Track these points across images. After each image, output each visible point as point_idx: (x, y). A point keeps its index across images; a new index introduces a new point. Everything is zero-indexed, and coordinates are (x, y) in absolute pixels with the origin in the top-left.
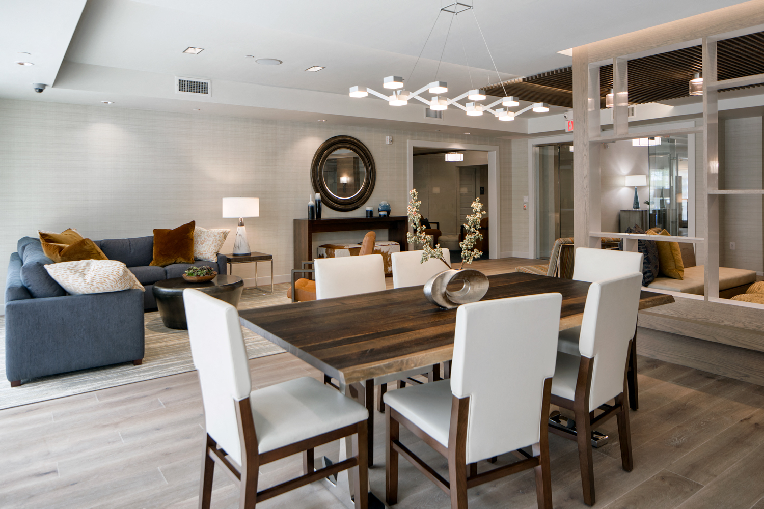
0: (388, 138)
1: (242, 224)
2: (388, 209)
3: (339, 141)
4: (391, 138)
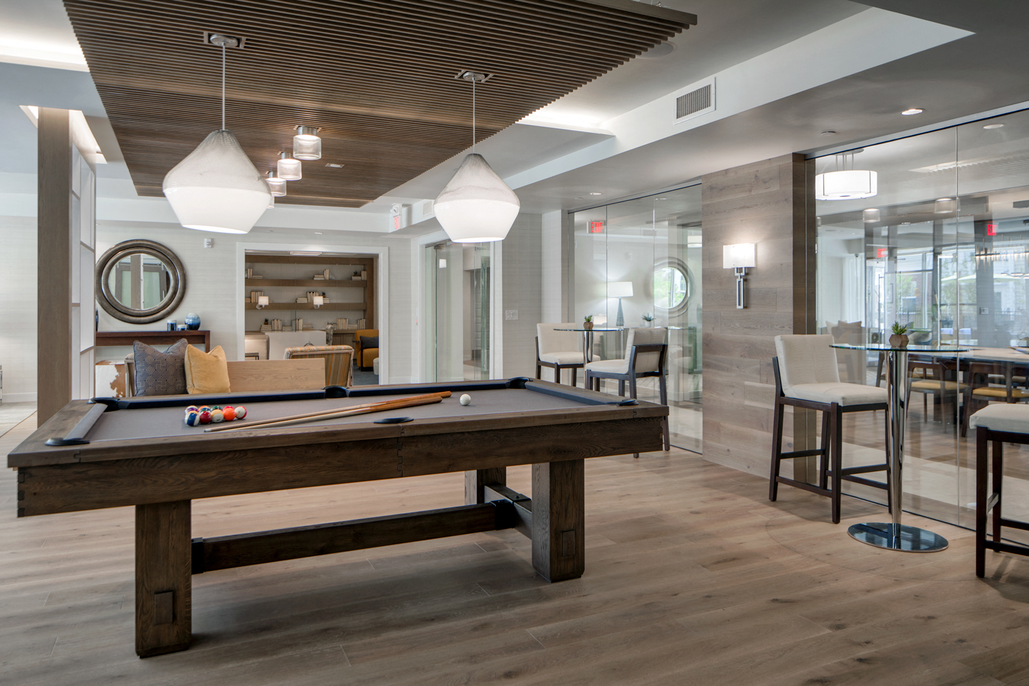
2: (196, 322)
3: (130, 245)
4: (210, 240)
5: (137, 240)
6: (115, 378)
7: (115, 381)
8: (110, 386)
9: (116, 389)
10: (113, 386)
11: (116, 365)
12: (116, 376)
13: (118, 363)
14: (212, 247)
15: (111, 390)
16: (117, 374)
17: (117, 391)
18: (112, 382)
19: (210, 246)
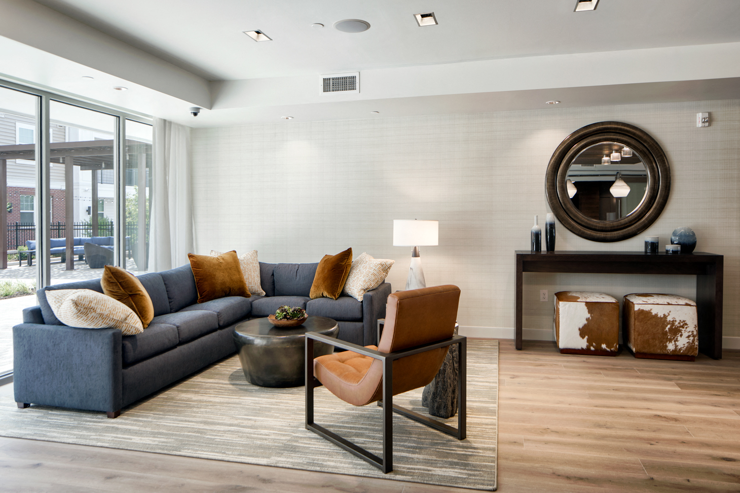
0: (700, 116)
1: (416, 255)
2: (691, 240)
3: (594, 131)
4: (707, 115)
5: (602, 123)
6: (586, 322)
7: (585, 326)
8: (578, 332)
9: (586, 337)
10: (583, 332)
11: (587, 304)
12: (587, 319)
13: (588, 300)
14: (710, 125)
15: (580, 338)
16: (588, 316)
17: (588, 341)
18: (581, 327)
19: (707, 124)
